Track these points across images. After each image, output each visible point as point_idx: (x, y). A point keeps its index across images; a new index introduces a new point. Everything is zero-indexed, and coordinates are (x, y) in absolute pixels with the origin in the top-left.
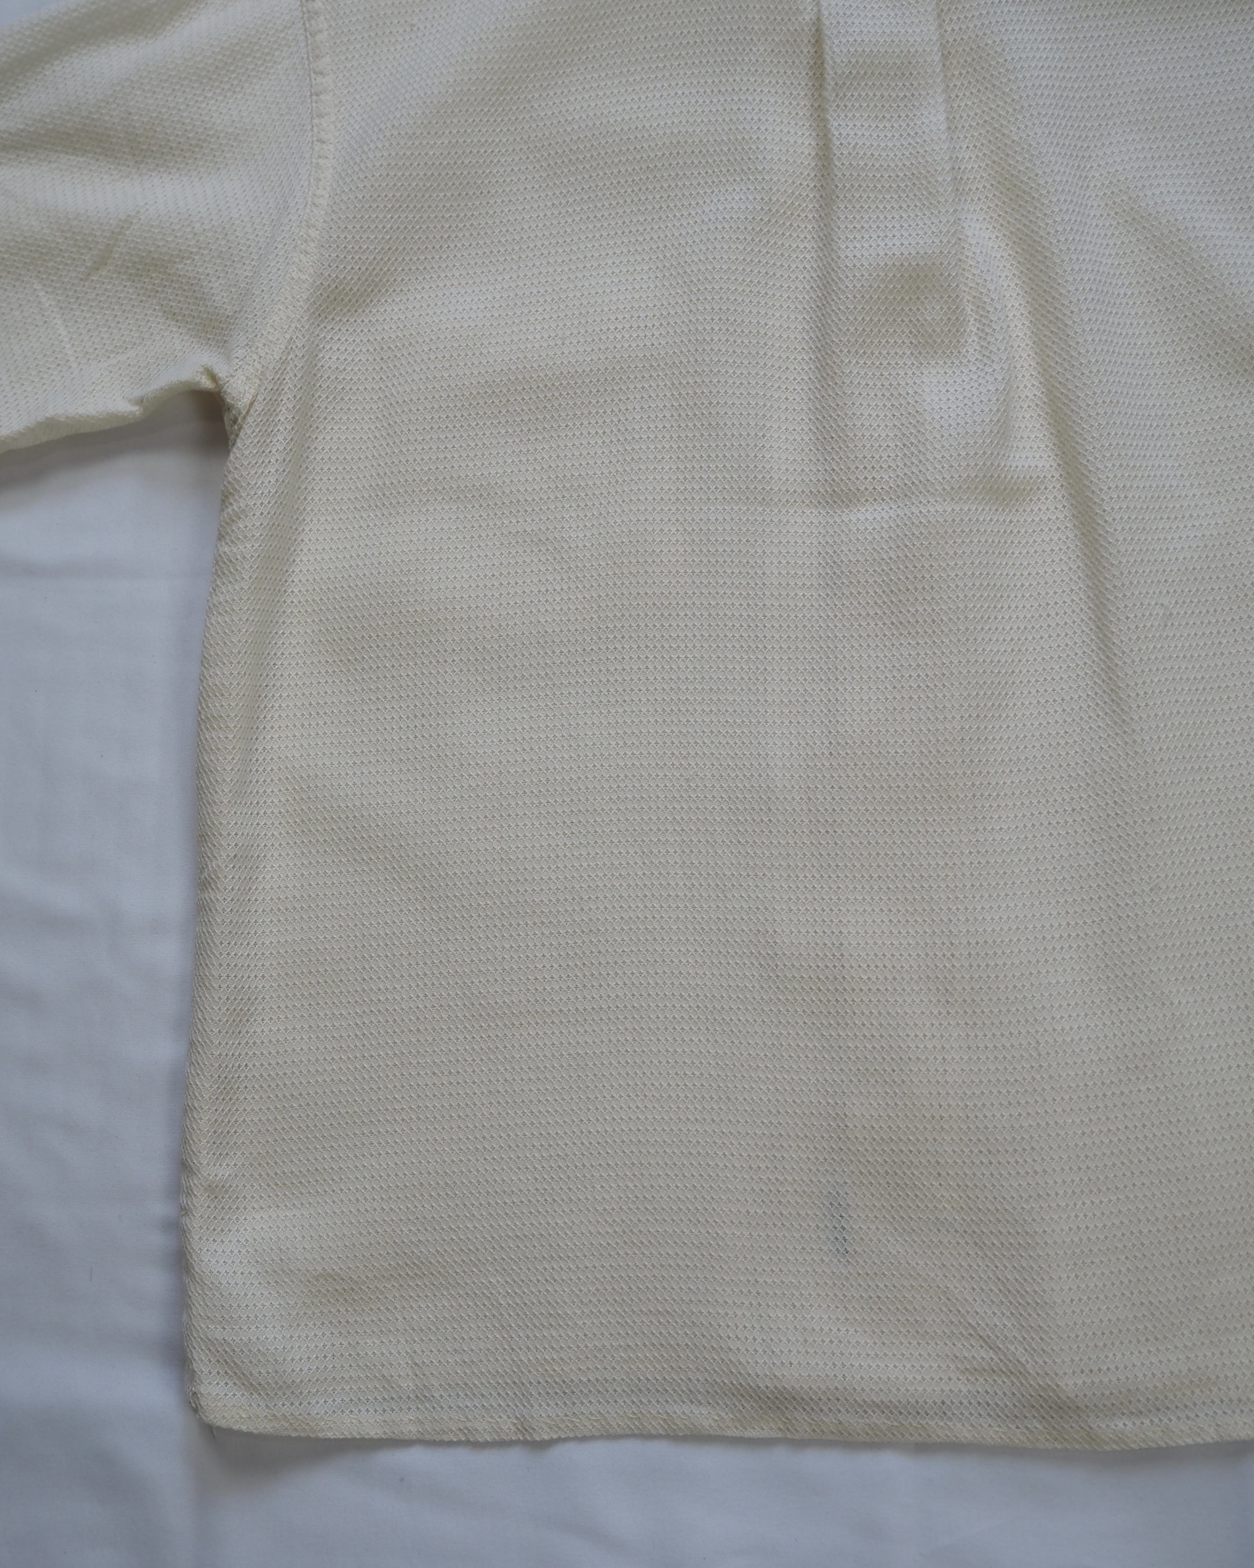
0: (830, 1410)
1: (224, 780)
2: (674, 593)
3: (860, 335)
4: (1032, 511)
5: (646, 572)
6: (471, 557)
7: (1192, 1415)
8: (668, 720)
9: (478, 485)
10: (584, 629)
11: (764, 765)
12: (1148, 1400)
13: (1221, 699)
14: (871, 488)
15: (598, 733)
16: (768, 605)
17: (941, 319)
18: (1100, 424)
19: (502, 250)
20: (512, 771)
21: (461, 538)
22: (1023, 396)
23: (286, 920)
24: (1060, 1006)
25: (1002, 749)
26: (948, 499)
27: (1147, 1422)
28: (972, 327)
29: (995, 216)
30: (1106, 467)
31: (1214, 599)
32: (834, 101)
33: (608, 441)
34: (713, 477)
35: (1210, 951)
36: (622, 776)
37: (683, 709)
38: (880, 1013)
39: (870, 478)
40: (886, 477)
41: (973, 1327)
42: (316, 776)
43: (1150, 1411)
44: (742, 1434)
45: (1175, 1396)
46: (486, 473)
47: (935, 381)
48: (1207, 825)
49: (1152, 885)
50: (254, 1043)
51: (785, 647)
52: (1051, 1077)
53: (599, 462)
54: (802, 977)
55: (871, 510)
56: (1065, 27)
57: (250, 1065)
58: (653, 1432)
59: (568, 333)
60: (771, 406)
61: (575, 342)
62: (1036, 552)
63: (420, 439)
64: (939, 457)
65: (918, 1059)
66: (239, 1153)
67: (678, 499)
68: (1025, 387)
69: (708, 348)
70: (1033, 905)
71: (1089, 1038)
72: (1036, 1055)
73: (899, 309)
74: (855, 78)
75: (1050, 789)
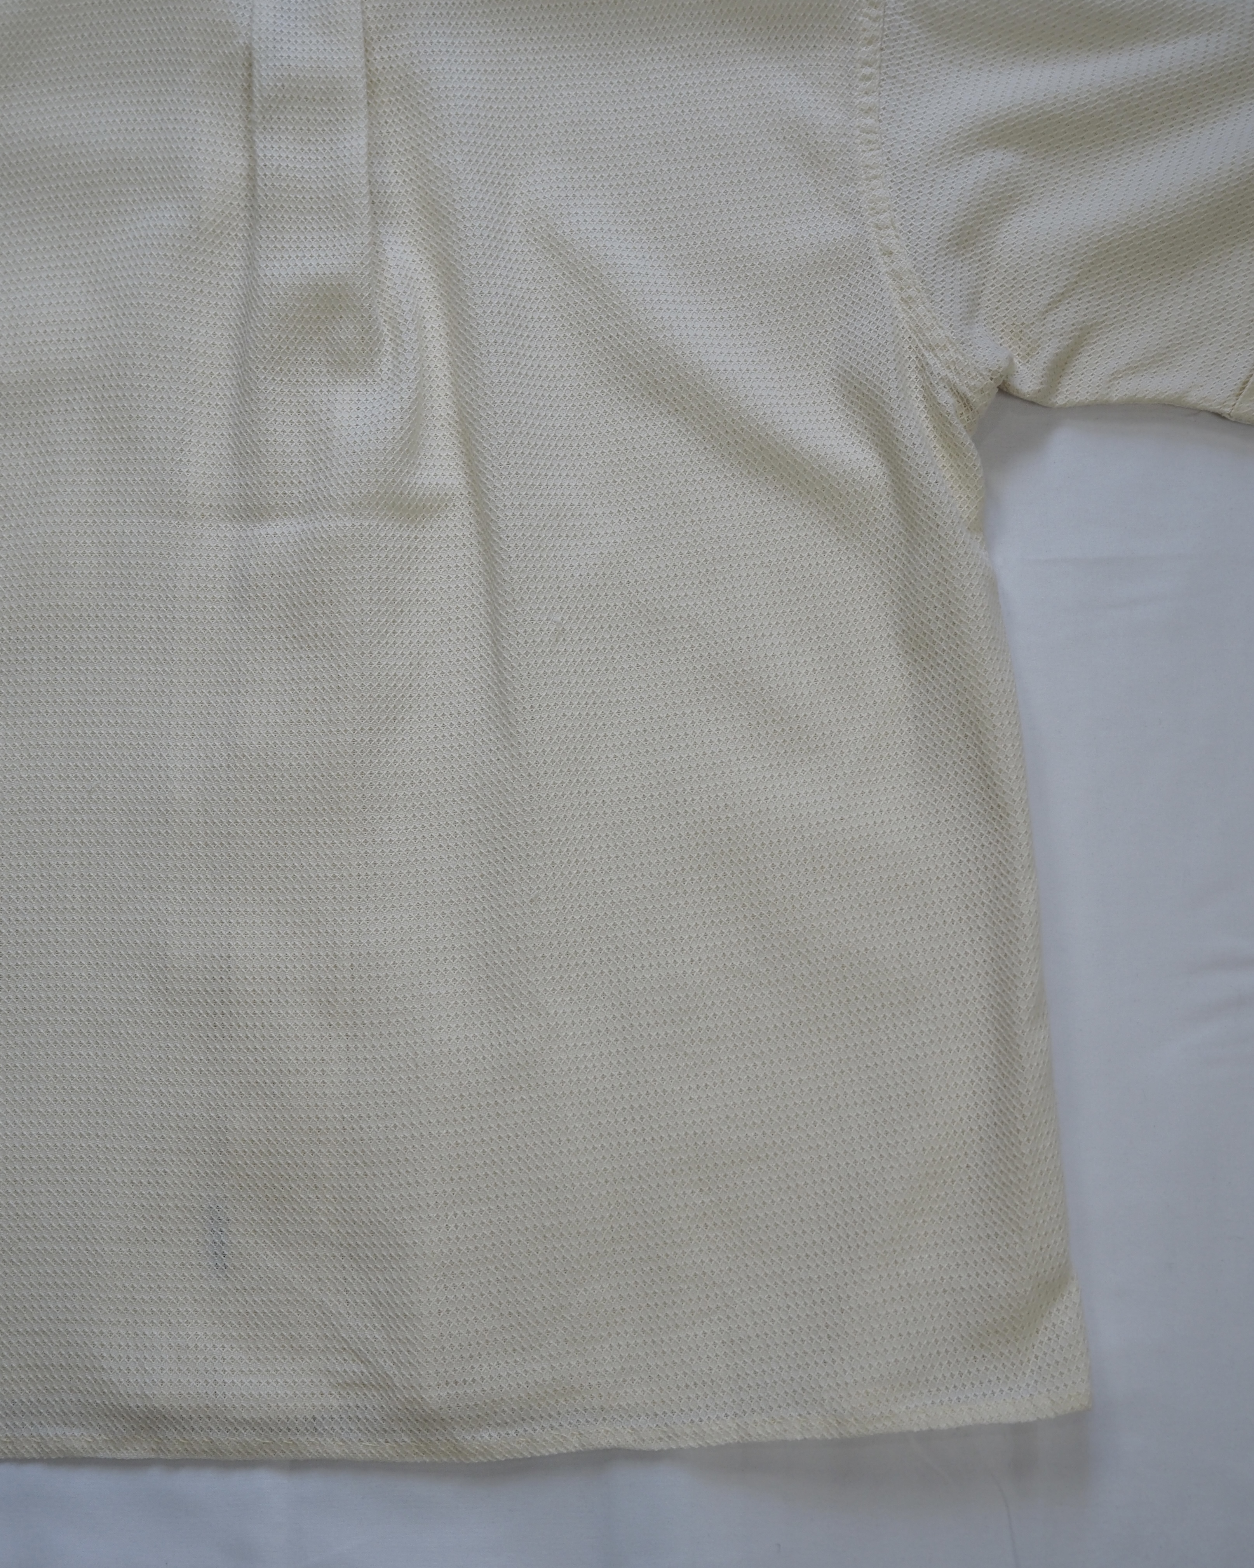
0: (202, 1429)
2: (86, 605)
3: (276, 353)
4: (439, 527)
5: (58, 584)
7: (556, 1425)
8: (74, 733)
11: (164, 777)
12: (513, 1410)
13: (611, 713)
14: (281, 503)
16: (178, 618)
17: (357, 340)
18: (499, 444)
22: (437, 416)
24: (440, 1017)
25: (395, 762)
26: (351, 517)
27: (512, 1433)
28: (388, 347)
29: (420, 239)
30: (503, 485)
31: (609, 616)
32: (261, 123)
34: (130, 490)
35: (589, 962)
36: (25, 788)
37: (89, 722)
38: (263, 1025)
39: (280, 493)
40: (296, 492)
41: (345, 1341)
43: (515, 1422)
44: (114, 1456)
45: (540, 1405)
47: (347, 399)
48: (591, 837)
49: (533, 896)
51: (192, 659)
52: (427, 1088)
54: (190, 990)
55: (280, 524)
56: (495, 60)
58: (27, 1456)
60: (191, 421)
62: (441, 567)
67: (95, 512)
68: (440, 406)
69: (130, 363)
70: (419, 916)
71: (467, 1049)
72: (413, 1067)
73: (315, 328)
74: (281, 102)
75: (442, 801)
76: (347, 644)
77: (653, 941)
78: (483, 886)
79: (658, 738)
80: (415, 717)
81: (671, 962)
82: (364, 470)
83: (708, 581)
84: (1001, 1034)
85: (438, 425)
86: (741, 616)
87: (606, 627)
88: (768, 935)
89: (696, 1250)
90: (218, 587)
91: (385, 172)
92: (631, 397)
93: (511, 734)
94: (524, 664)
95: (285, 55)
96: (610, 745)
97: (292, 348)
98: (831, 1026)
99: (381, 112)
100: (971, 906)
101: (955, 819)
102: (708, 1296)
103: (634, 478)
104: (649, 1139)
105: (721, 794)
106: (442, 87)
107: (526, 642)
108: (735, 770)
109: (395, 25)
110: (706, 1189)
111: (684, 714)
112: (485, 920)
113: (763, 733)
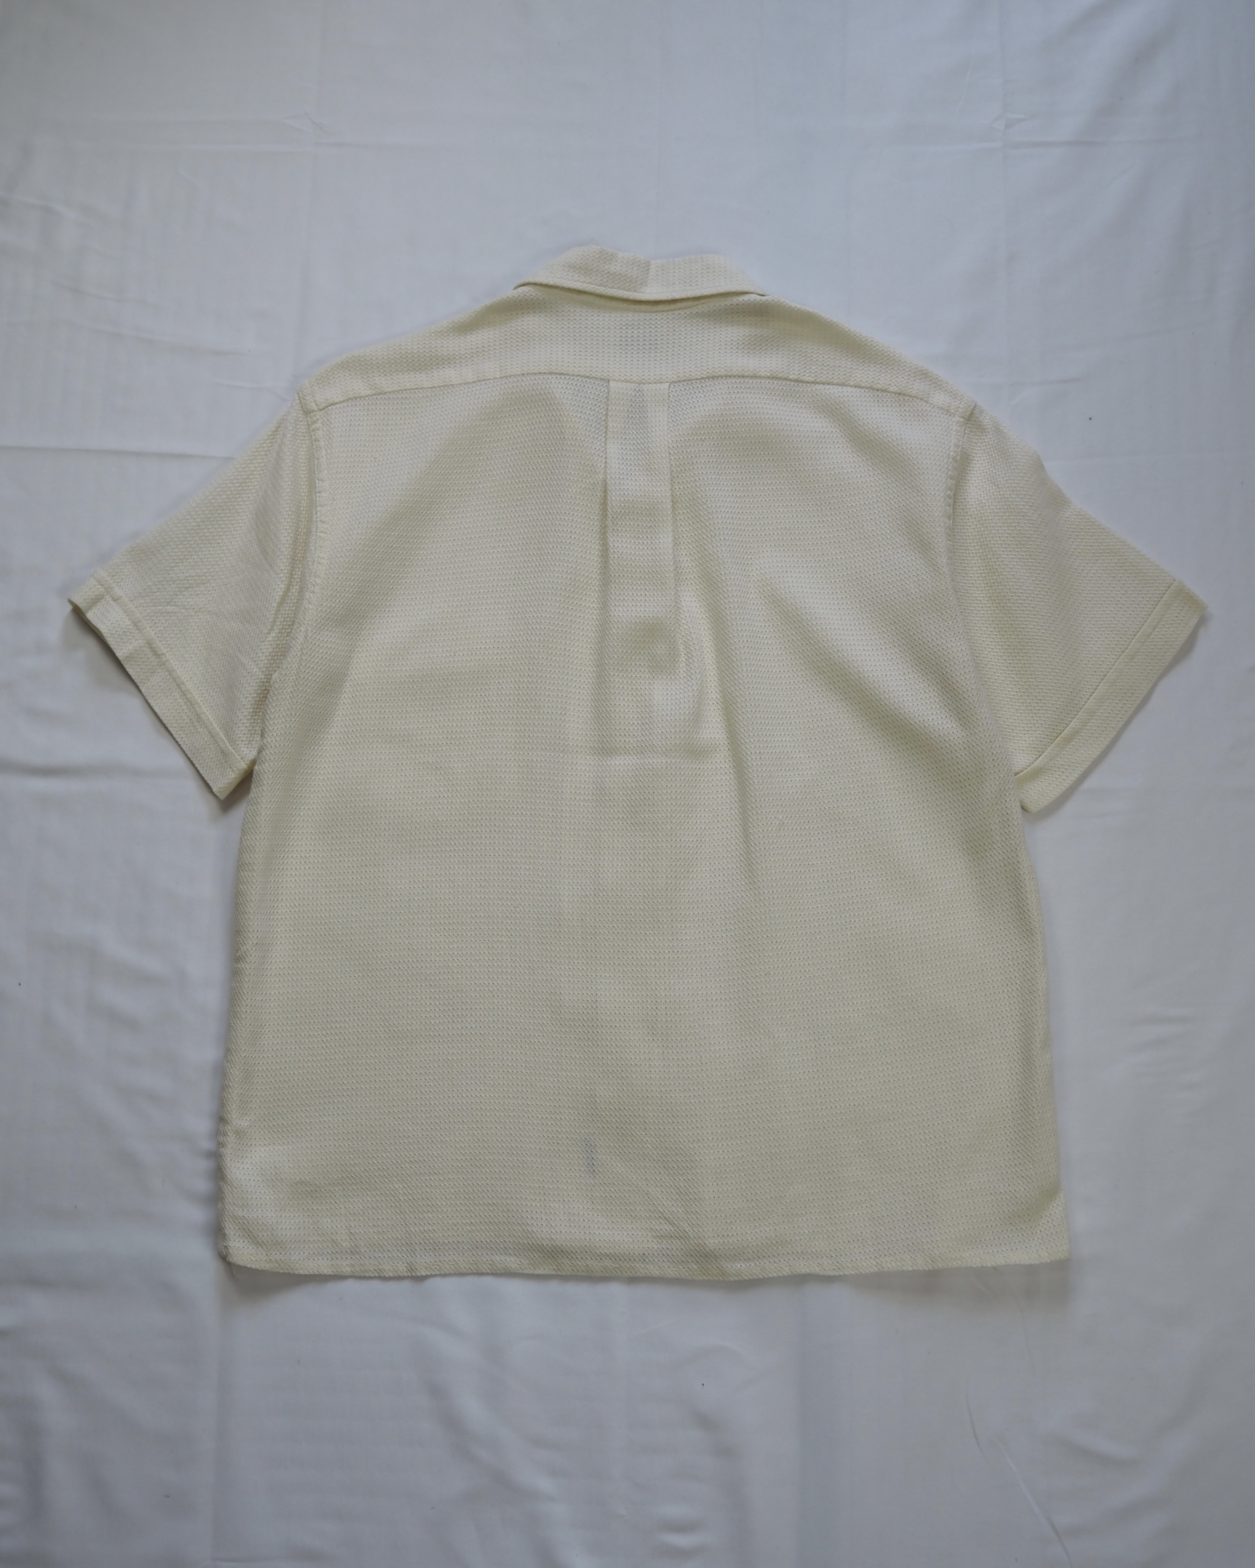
0: (582, 1258)
1: (251, 900)
2: (511, 801)
3: (620, 660)
4: (712, 762)
5: (496, 789)
6: (397, 776)
7: (777, 1261)
8: (505, 873)
9: (402, 734)
10: (460, 820)
11: (558, 900)
12: (754, 1252)
13: (809, 871)
14: (623, 747)
15: (465, 879)
16: (564, 810)
17: (666, 654)
18: (747, 718)
19: (422, 597)
20: (416, 899)
21: (391, 764)
22: (710, 698)
23: (284, 980)
24: (714, 1037)
25: (689, 895)
26: (664, 756)
27: (753, 1264)
28: (683, 658)
29: (700, 594)
31: (808, 816)
32: (612, 526)
33: (477, 712)
34: (536, 735)
35: (797, 1009)
36: (478, 903)
37: (514, 867)
38: (616, 1039)
39: (623, 741)
40: (631, 741)
41: (661, 1213)
42: (304, 898)
43: (754, 1258)
44: (533, 1272)
45: (768, 1250)
46: (407, 728)
47: (661, 688)
48: (798, 940)
49: (766, 972)
50: (264, 1051)
51: (572, 834)
52: (707, 1076)
53: (472, 724)
54: (574, 1019)
55: (623, 758)
56: (742, 489)
57: (261, 1063)
58: (484, 1271)
59: (458, 649)
60: (570, 697)
61: (461, 654)
62: (713, 786)
63: (370, 706)
64: (660, 732)
65: (636, 1065)
66: (253, 1114)
67: (515, 747)
68: (712, 692)
69: (536, 662)
70: (702, 981)
71: (729, 1055)
72: (699, 1064)
73: (642, 646)
74: (623, 515)
75: (714, 918)
76: (663, 828)
77: (832, 999)
78: (738, 966)
79: (835, 885)
80: (699, 870)
81: (842, 1010)
82: (673, 731)
83: (864, 797)
84: (1024, 1055)
85: (711, 703)
86: (882, 818)
87: (807, 822)
88: (896, 997)
89: (854, 1168)
90: (587, 793)
91: (680, 554)
92: (820, 690)
93: (754, 882)
94: (762, 843)
95: (626, 488)
96: (809, 889)
97: (629, 657)
98: (930, 1048)
99: (678, 519)
100: (1009, 984)
101: (1001, 935)
102: (860, 1194)
103: (822, 737)
104: (829, 1107)
105: (871, 918)
106: (714, 506)
107: (763, 831)
108: (879, 905)
109: (687, 469)
110: (860, 1136)
111: (850, 872)
112: (739, 984)
113: (894, 884)
